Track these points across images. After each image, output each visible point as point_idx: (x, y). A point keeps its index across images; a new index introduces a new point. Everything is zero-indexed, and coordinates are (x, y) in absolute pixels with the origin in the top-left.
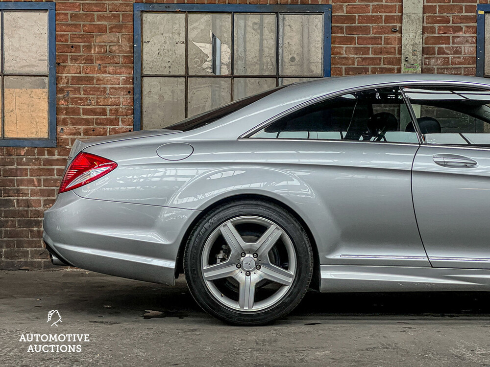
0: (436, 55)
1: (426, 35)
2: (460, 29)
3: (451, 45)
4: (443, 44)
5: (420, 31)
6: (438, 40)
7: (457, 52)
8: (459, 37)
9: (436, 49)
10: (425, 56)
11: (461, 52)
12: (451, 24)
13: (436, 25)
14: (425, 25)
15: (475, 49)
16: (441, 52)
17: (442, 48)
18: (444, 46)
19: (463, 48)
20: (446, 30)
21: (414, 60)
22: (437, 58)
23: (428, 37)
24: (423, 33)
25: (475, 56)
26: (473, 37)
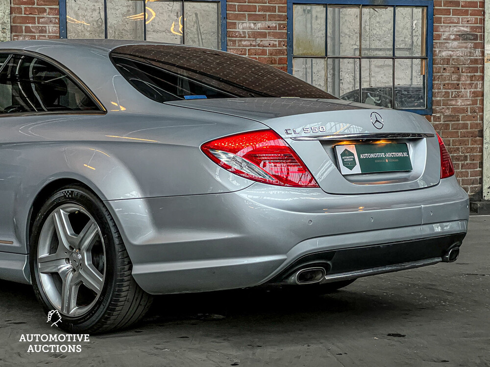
0: (24, 34)
1: (14, 15)
2: (44, 11)
3: (37, 25)
4: (29, 23)
5: (8, 11)
6: (25, 20)
7: (43, 31)
8: (43, 18)
9: (24, 28)
10: (14, 34)
11: (46, 32)
12: (35, 6)
13: (23, 6)
14: (12, 5)
15: (58, 28)
16: (28, 30)
17: (29, 27)
18: (30, 25)
19: (47, 28)
20: (32, 11)
21: (4, 37)
22: (25, 36)
23: (15, 17)
24: (11, 13)
25: (58, 35)
26: (56, 18)
